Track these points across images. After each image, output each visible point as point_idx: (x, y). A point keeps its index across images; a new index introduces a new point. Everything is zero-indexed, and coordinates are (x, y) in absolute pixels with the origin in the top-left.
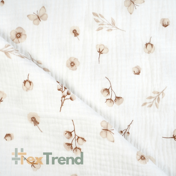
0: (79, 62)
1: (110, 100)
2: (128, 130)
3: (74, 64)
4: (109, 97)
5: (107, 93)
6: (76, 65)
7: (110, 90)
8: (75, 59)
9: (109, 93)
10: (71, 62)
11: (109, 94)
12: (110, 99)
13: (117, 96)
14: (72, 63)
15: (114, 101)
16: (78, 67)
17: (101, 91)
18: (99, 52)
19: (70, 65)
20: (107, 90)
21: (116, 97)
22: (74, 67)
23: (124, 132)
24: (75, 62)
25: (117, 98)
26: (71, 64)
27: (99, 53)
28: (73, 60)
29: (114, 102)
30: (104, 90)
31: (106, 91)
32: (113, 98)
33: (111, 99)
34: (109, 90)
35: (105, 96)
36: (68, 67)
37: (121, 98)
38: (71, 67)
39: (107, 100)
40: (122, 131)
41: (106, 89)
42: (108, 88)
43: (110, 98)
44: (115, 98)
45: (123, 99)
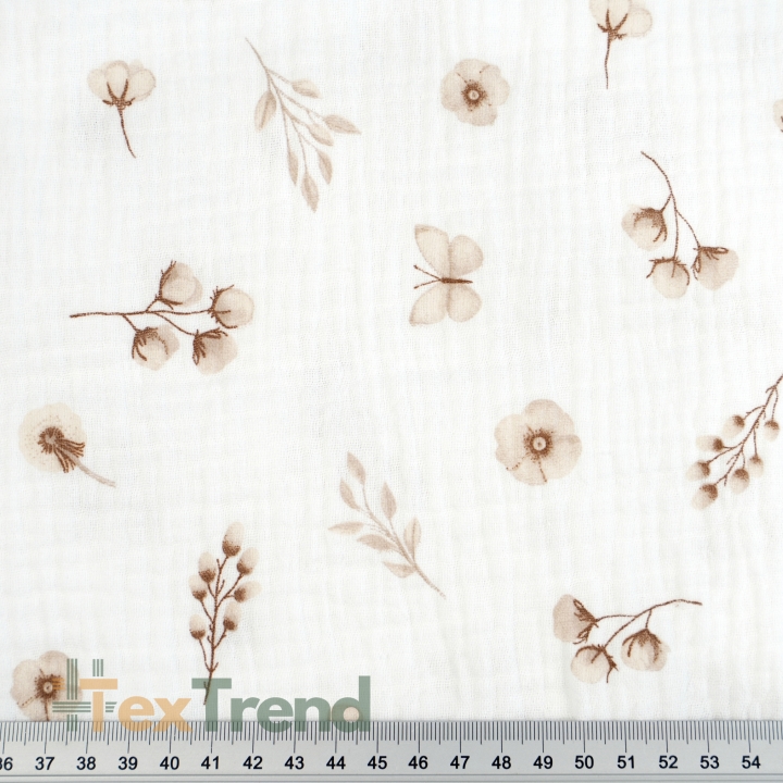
0: (505, 83)
1: (671, 264)
2: (769, 411)
3: (482, 95)
4: (665, 250)
5: (656, 231)
6: (490, 99)
7: (669, 215)
8: (485, 68)
9: (664, 229)
10: (465, 85)
11: (663, 235)
12: (668, 261)
13: (702, 245)
14: (471, 87)
15: (689, 267)
16: (500, 110)
17: (624, 223)
18: (604, 30)
19: (459, 97)
20: (653, 215)
21: (700, 249)
22: (484, 106)
23: (749, 422)
24: (487, 84)
25: (703, 256)
26: (466, 93)
27: (606, 35)
28: (474, 76)
29: (691, 271)
30: (638, 217)
31: (650, 221)
32: (687, 256)
33: (674, 260)
34: (664, 213)
35: (642, 248)
36: (454, 108)
37: (726, 251)
38: (465, 107)
39: (657, 262)
40: (743, 415)
41: (650, 212)
42: (658, 207)
43: (669, 255)
44: (696, 253)
45: (737, 258)
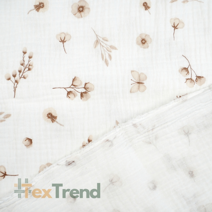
0: (151, 39)
1: (190, 80)
3: (146, 42)
5: (187, 72)
6: (147, 42)
7: (189, 69)
8: (146, 35)
9: (188, 72)
10: (142, 39)
11: (188, 73)
12: (190, 79)
13: (198, 76)
14: (143, 40)
15: (194, 81)
16: (150, 45)
17: (179, 71)
18: (173, 27)
19: (140, 42)
20: (186, 69)
21: (197, 76)
22: (146, 44)
24: (146, 39)
25: (198, 78)
26: (142, 41)
27: (174, 28)
28: (144, 37)
29: (195, 81)
30: (182, 70)
31: (185, 70)
32: (194, 78)
33: (191, 79)
34: (188, 69)
35: (183, 77)
36: (139, 45)
37: (203, 77)
38: (142, 44)
39: (187, 79)
41: (185, 68)
42: (187, 67)
43: (190, 78)
44: (196, 78)
45: (205, 79)
